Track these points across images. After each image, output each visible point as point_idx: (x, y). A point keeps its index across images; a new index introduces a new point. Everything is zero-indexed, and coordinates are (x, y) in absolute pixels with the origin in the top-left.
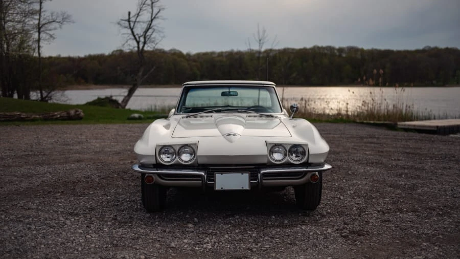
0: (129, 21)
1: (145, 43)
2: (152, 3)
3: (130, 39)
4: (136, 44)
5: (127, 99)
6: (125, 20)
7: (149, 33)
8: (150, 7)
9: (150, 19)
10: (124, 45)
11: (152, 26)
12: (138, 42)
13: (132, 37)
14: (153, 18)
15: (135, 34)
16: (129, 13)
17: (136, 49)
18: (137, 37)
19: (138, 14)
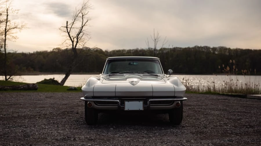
0: (67, 28)
1: (77, 42)
2: (83, 16)
3: (67, 39)
4: (72, 44)
5: (64, 80)
6: (65, 27)
7: (80, 36)
8: (81, 18)
9: (81, 27)
10: (63, 43)
11: (82, 31)
12: (73, 42)
13: (69, 38)
14: (83, 26)
15: (71, 36)
16: (67, 22)
17: (71, 46)
18: (72, 38)
19: (73, 23)
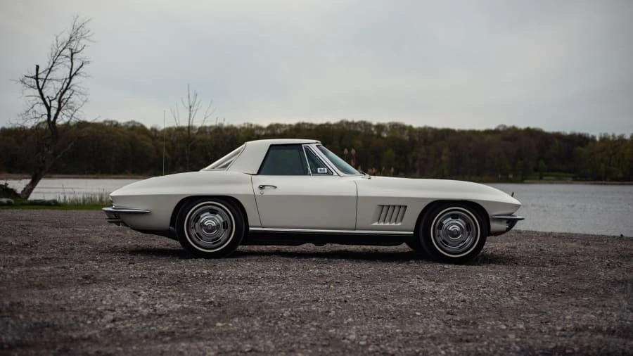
0: (37, 79)
1: (59, 109)
2: (72, 54)
3: (38, 103)
4: (46, 112)
6: (32, 77)
7: (65, 96)
8: (69, 59)
9: (68, 76)
10: (28, 112)
11: (70, 85)
12: (49, 108)
13: (42, 101)
14: (72, 74)
15: (45, 97)
16: (38, 67)
17: (46, 117)
18: (47, 100)
19: (50, 69)
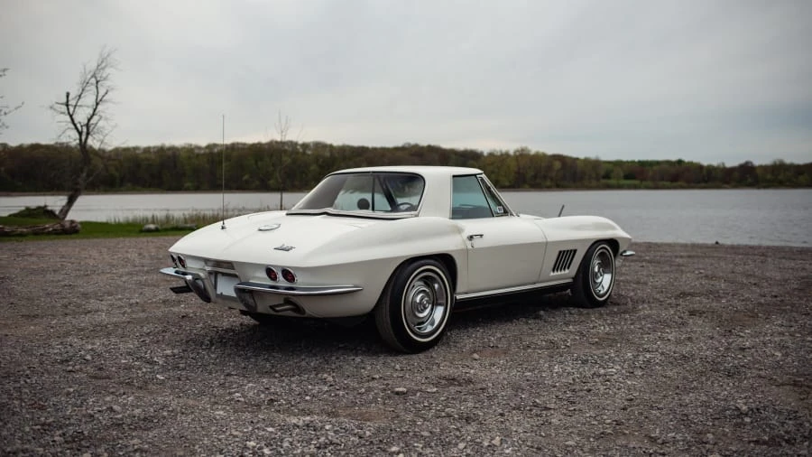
0: (67, 105)
1: (88, 134)
2: (97, 82)
3: (69, 128)
4: (78, 136)
5: (66, 209)
6: (62, 104)
7: (93, 122)
8: (95, 87)
9: (94, 103)
10: (60, 136)
11: (97, 111)
12: (80, 133)
13: (72, 126)
14: (99, 99)
15: (76, 122)
16: (68, 95)
17: (78, 141)
18: (79, 126)
19: (80, 96)
